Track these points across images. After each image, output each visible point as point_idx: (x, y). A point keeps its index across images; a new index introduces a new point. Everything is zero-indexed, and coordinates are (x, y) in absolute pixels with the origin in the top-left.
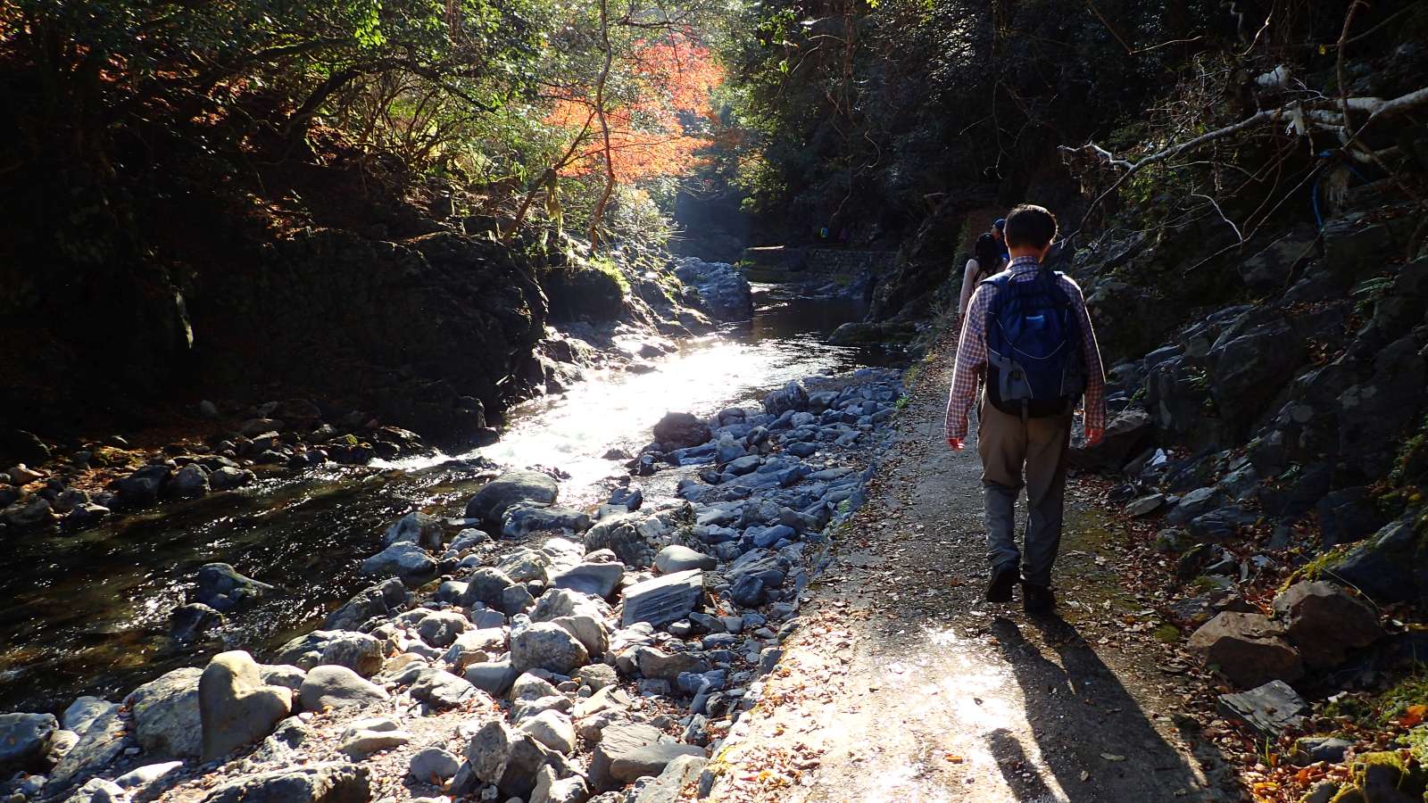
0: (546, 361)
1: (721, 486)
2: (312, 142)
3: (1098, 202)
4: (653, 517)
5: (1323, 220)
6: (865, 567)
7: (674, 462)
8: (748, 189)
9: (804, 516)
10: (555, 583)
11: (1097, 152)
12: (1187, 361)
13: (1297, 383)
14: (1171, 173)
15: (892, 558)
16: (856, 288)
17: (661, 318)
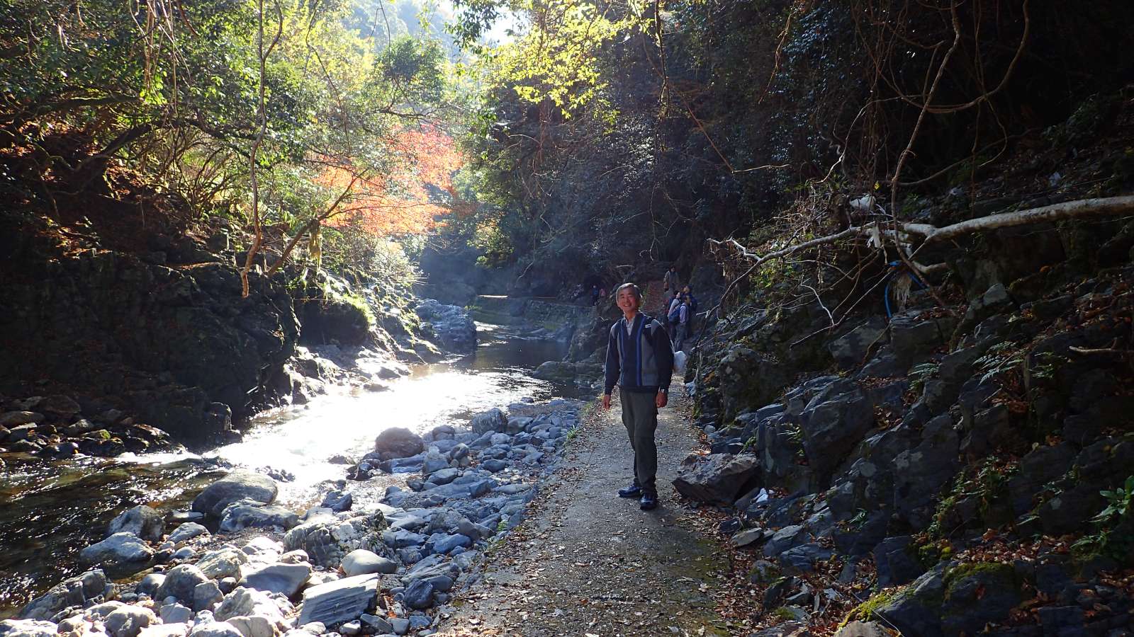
0: (295, 376)
1: (422, 494)
2: (109, 179)
3: (734, 284)
4: (347, 523)
5: (892, 313)
6: (505, 585)
7: (387, 470)
8: (482, 249)
9: (480, 527)
10: (246, 581)
11: (735, 247)
12: (787, 418)
13: (865, 444)
14: (789, 267)
15: (531, 577)
16: (561, 333)
17: (399, 347)
